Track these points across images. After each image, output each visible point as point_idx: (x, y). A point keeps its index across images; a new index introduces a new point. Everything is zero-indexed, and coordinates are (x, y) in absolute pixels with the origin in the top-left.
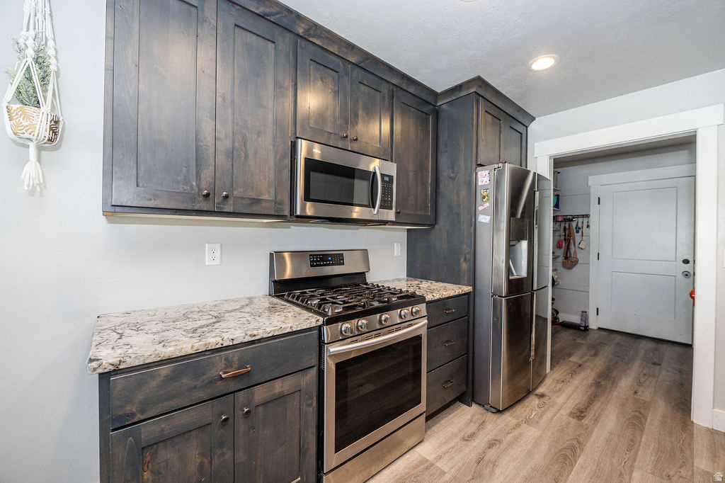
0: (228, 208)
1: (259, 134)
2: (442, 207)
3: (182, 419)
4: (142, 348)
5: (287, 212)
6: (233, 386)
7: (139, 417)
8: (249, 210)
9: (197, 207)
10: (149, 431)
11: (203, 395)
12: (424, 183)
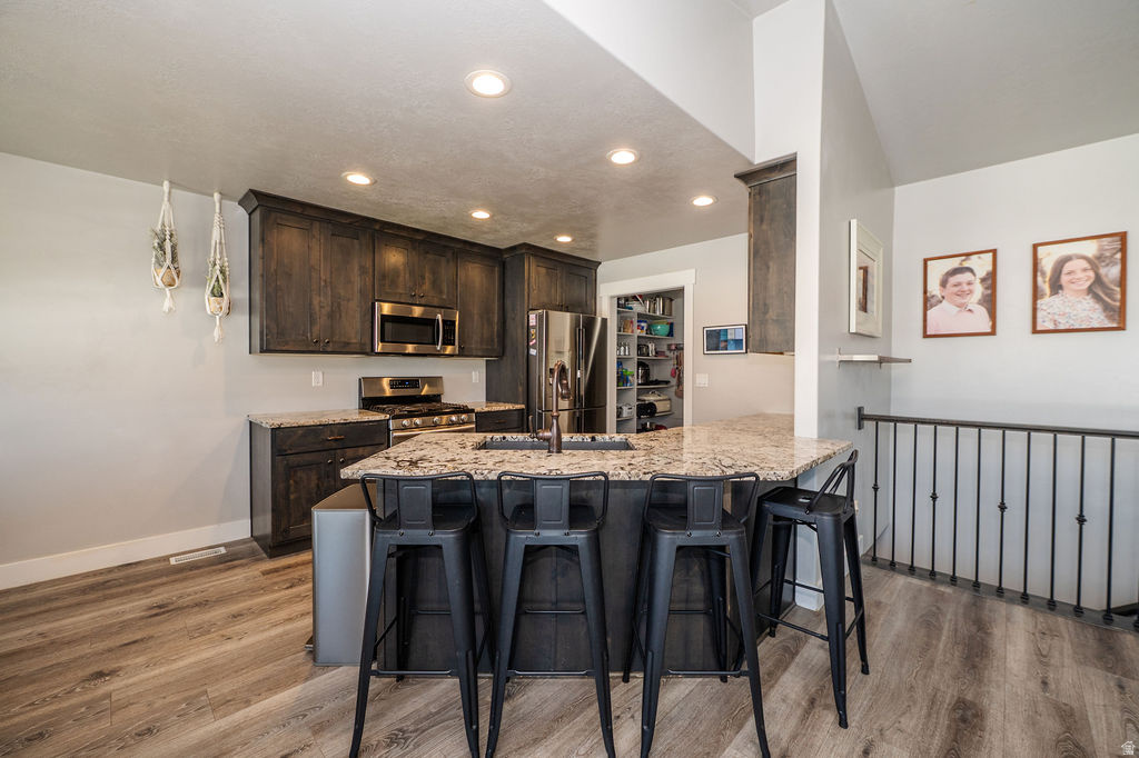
0: (329, 349)
1: (348, 300)
2: (508, 343)
3: (308, 458)
4: (287, 422)
5: (368, 350)
6: (334, 445)
7: (289, 452)
8: (344, 349)
9: (311, 349)
10: (292, 459)
11: (319, 447)
12: (490, 323)
